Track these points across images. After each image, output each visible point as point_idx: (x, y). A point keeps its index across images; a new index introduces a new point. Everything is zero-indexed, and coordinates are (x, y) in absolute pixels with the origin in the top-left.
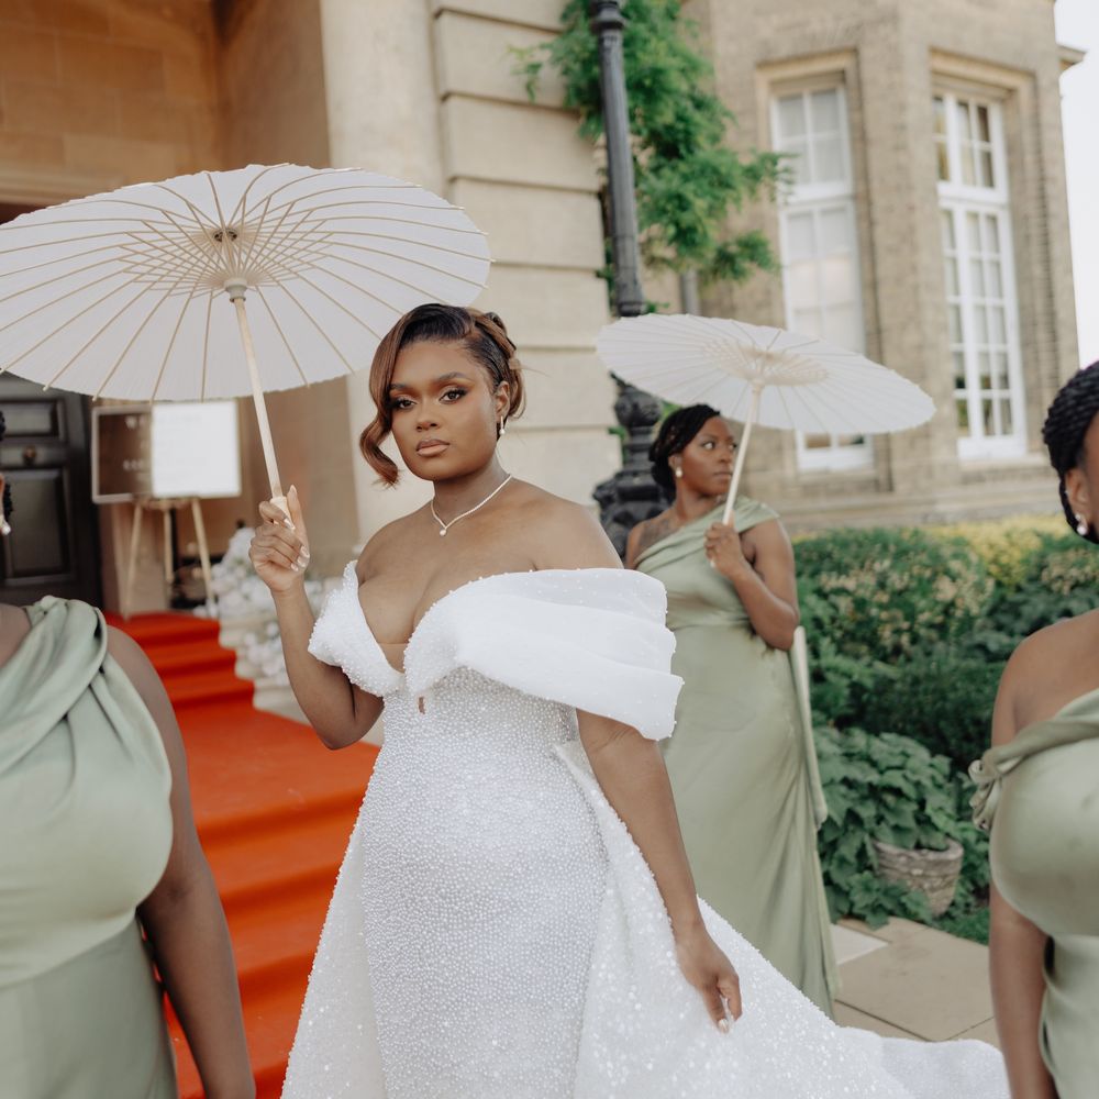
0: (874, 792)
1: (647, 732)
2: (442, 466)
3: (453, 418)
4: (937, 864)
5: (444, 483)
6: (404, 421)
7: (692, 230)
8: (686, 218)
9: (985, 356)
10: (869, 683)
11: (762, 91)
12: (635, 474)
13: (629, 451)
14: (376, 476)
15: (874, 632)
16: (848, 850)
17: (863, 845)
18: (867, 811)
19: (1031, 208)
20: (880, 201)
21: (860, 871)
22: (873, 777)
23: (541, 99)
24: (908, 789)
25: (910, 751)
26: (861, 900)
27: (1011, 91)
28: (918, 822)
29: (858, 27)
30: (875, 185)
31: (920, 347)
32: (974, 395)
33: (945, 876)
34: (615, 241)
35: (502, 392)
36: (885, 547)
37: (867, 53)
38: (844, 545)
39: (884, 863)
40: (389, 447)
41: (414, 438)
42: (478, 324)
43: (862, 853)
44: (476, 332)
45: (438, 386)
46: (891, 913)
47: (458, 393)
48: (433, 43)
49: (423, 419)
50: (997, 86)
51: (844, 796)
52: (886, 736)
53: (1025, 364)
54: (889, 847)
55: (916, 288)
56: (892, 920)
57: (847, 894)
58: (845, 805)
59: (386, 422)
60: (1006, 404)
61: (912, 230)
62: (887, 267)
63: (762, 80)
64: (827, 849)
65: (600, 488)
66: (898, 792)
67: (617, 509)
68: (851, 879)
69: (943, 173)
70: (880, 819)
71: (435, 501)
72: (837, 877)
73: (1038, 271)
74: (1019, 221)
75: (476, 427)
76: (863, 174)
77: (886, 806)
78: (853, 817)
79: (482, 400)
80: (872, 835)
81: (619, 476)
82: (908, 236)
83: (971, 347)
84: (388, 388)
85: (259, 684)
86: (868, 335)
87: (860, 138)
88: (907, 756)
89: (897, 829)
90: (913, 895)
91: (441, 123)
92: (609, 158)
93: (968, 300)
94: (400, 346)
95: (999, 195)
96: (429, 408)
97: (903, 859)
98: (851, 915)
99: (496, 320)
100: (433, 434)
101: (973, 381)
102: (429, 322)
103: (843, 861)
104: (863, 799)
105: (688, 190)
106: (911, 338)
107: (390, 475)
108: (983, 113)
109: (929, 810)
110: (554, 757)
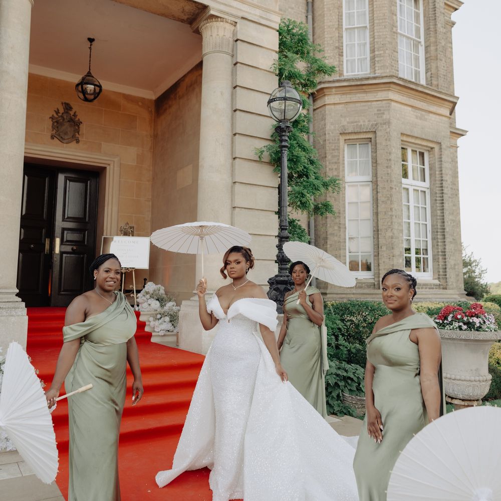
0: (345, 379)
1: (271, 329)
2: (234, 276)
3: (237, 267)
4: (360, 400)
5: (235, 279)
6: (228, 267)
7: (305, 203)
8: (304, 200)
9: (418, 241)
10: (354, 351)
11: (342, 142)
12: (281, 276)
13: (280, 269)
14: (223, 277)
15: (361, 336)
16: (334, 394)
17: (339, 393)
18: (342, 384)
19: (438, 190)
20: (380, 185)
21: (337, 400)
22: (345, 374)
23: (263, 160)
24: (355, 379)
25: (358, 369)
26: (336, 409)
27: (432, 148)
28: (357, 389)
29: (376, 125)
30: (379, 179)
31: (392, 238)
32: (413, 256)
33: (362, 404)
34: (281, 208)
35: (248, 263)
36: (367, 308)
37: (378, 133)
38: (354, 306)
39: (344, 399)
40: (226, 272)
41: (230, 270)
42: (245, 250)
43: (338, 396)
44: (244, 252)
45: (235, 261)
46: (345, 414)
47: (239, 263)
48: (232, 142)
49: (232, 267)
50: (427, 146)
51: (335, 378)
52: (353, 365)
53: (433, 246)
54: (347, 394)
55: (392, 216)
56: (345, 416)
57: (333, 407)
58: (335, 381)
59: (225, 267)
60: (426, 260)
61: (391, 196)
62: (381, 208)
63: (342, 138)
64: (328, 394)
65: (270, 279)
66: (352, 380)
67: (275, 286)
68: (335, 403)
69: (405, 175)
70: (345, 386)
71: (233, 283)
72: (330, 402)
73: (439, 212)
74: (433, 194)
75: (242, 269)
76: (375, 175)
77: (348, 384)
78: (336, 384)
79: (244, 265)
80: (342, 391)
81: (276, 276)
82: (390, 198)
83: (413, 238)
84: (226, 261)
85: (153, 334)
86: (374, 231)
87: (375, 162)
88: (357, 369)
89: (350, 390)
90: (352, 409)
91: (233, 166)
92: (281, 181)
93: (412, 221)
94: (230, 253)
95: (427, 184)
96: (234, 265)
97: (350, 398)
98: (334, 414)
99: (250, 250)
100: (233, 270)
101: (413, 251)
102: (235, 249)
103: (333, 397)
104: (341, 380)
105: (305, 192)
106: (389, 234)
107: (225, 277)
108: (422, 154)
109: (361, 386)
110: (253, 334)
